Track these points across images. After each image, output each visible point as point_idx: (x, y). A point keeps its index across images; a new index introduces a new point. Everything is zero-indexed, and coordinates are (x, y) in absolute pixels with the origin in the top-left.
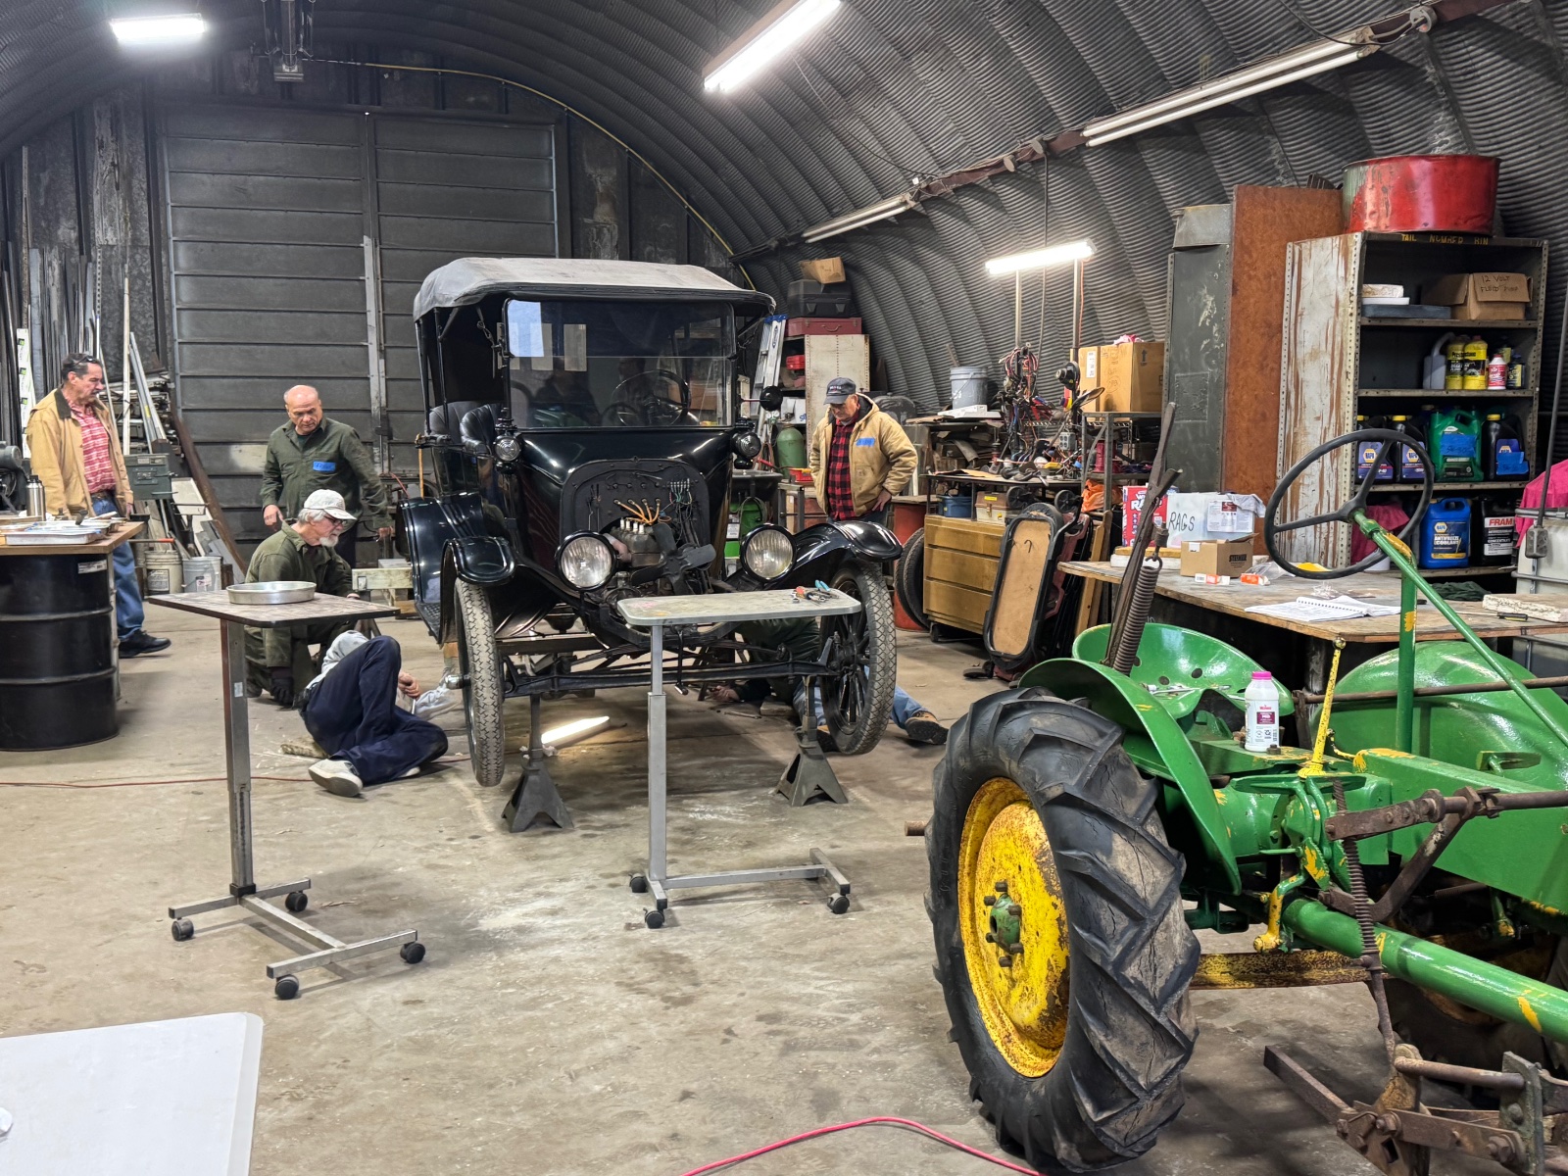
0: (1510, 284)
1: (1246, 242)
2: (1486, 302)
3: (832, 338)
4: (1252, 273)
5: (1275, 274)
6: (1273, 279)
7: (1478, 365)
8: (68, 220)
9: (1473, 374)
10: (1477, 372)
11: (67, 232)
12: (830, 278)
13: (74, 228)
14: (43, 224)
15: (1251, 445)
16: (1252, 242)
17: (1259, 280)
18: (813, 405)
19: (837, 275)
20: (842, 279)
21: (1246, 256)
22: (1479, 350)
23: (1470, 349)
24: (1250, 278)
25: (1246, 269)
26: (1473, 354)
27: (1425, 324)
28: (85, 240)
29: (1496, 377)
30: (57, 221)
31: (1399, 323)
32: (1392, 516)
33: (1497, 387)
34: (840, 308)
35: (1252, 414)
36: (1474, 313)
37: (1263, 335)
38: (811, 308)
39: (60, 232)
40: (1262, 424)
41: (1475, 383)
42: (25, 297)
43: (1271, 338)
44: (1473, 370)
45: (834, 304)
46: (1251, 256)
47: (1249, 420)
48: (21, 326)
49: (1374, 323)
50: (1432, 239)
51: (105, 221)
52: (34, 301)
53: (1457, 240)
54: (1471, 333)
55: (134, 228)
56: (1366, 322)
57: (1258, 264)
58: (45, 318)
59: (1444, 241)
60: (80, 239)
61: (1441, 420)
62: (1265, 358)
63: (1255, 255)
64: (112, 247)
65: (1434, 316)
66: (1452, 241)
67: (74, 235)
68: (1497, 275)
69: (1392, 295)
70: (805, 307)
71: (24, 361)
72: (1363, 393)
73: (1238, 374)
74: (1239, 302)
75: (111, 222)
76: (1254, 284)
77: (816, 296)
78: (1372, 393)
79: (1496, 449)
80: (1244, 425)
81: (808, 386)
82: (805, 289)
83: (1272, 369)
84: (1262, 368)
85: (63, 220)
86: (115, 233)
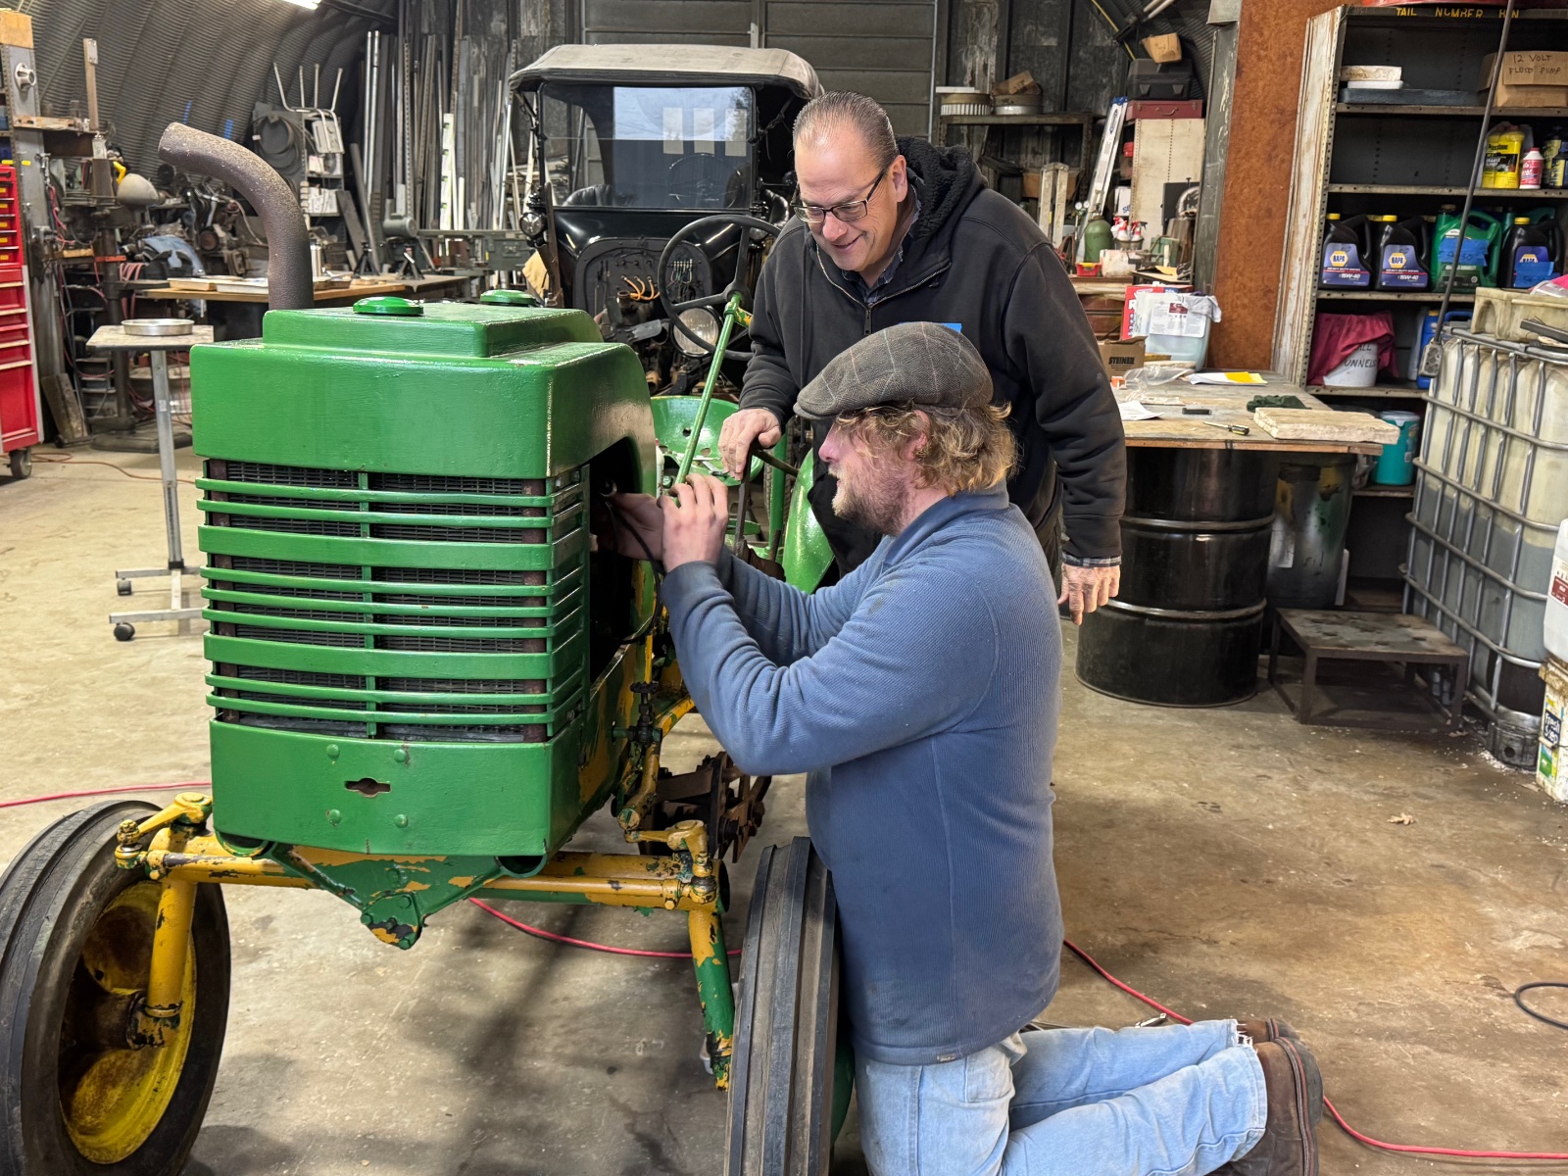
0: (1550, 64)
1: (1256, 19)
2: (1517, 86)
3: (1167, 122)
4: (1262, 53)
5: (1291, 55)
6: (1289, 59)
7: (1508, 160)
8: (499, 13)
9: (1502, 170)
10: (1506, 167)
11: (498, 25)
12: (1164, 56)
13: (503, 21)
14: (480, 18)
15: (1250, 244)
16: (1264, 18)
17: (1270, 61)
18: (1139, 196)
19: (1172, 53)
20: (1178, 57)
21: (1256, 35)
22: (1512, 143)
23: (1504, 139)
24: (1259, 58)
25: (1255, 48)
26: (1505, 147)
27: (1422, 112)
28: (513, 30)
29: (1528, 174)
30: (491, 15)
31: (1389, 110)
32: (1368, 327)
33: (1529, 186)
34: (1177, 89)
35: (1253, 209)
36: (1503, 98)
37: (1272, 122)
38: (1144, 89)
39: (492, 25)
40: (1267, 221)
41: (1503, 181)
42: (454, 85)
43: (1283, 126)
44: (1504, 166)
45: (1171, 86)
46: (1261, 34)
47: (1250, 217)
48: (449, 112)
49: (1354, 110)
50: (1439, 13)
51: (529, 14)
52: (461, 88)
53: (1474, 13)
54: (1503, 122)
55: (553, 21)
56: (1343, 108)
57: (1272, 42)
58: (468, 104)
59: (1455, 14)
60: (508, 32)
61: (1447, 222)
62: (1274, 148)
63: (1266, 33)
64: (534, 38)
65: (1440, 103)
66: (1468, 14)
67: (504, 27)
68: (1533, 53)
69: (1385, 78)
70: (1138, 88)
71: (448, 142)
72: (1336, 189)
73: (1238, 166)
74: (1244, 86)
75: (534, 13)
76: (1264, 65)
77: (1152, 77)
78: (1348, 189)
79: (1516, 258)
80: (1243, 221)
81: (1134, 176)
82: (1139, 69)
83: (1283, 161)
84: (1270, 159)
85: (495, 13)
86: (537, 26)
